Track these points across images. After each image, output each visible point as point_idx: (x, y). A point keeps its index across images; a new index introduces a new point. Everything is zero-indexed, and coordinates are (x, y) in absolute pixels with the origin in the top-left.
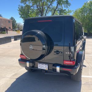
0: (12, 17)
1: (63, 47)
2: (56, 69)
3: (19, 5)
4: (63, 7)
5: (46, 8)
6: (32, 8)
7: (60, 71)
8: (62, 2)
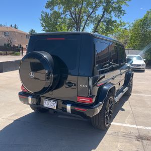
0: (32, 30)
1: (77, 77)
2: (66, 109)
3: (43, 12)
4: (113, 16)
5: (85, 18)
6: (63, 16)
7: (71, 110)
8: (111, 9)
